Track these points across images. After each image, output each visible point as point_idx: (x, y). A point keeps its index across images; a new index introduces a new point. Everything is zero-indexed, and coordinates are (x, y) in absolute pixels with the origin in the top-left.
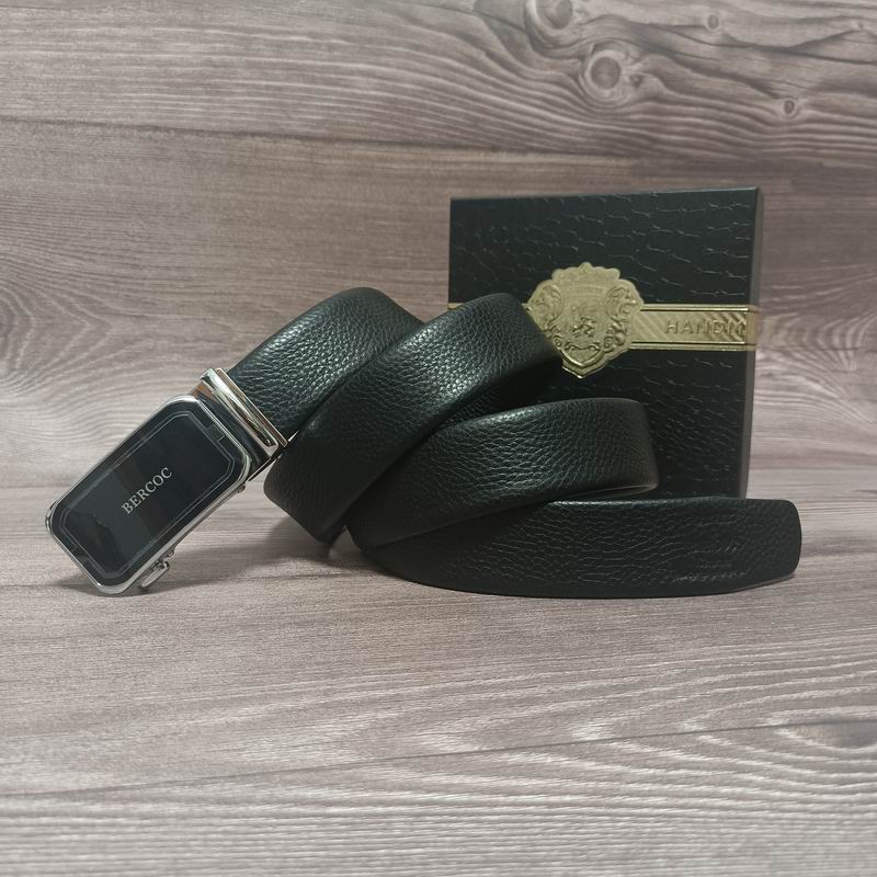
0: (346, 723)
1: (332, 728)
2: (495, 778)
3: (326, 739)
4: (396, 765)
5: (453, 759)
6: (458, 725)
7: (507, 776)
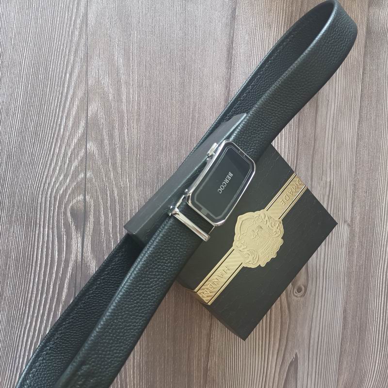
0: (108, 85)
1: (106, 81)
2: (74, 115)
3: (100, 79)
4: (85, 94)
5: (85, 108)
6: (101, 114)
7: (75, 119)
